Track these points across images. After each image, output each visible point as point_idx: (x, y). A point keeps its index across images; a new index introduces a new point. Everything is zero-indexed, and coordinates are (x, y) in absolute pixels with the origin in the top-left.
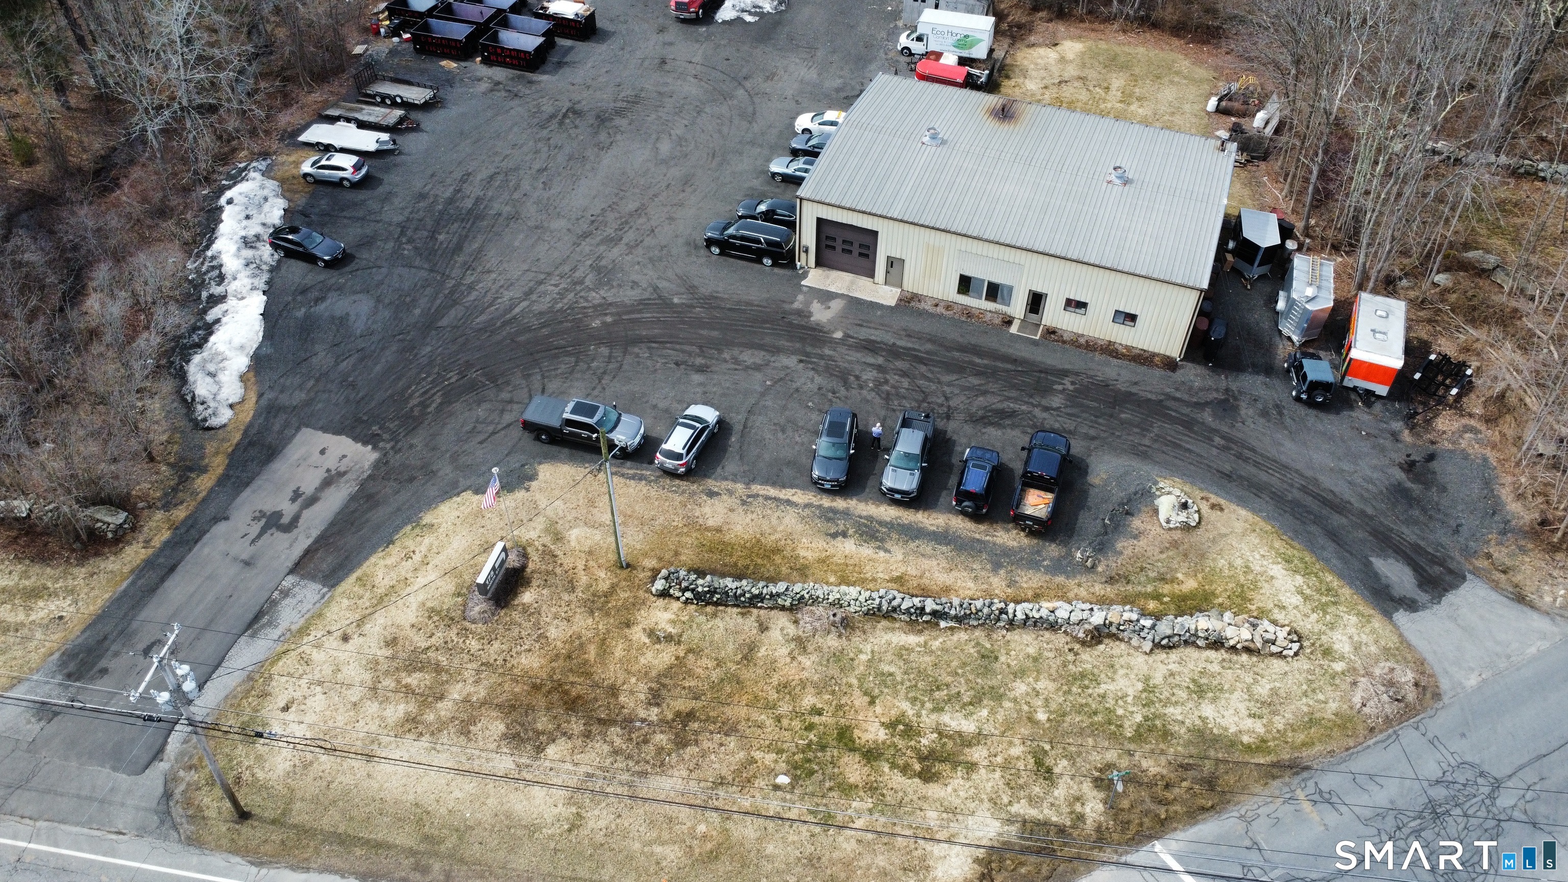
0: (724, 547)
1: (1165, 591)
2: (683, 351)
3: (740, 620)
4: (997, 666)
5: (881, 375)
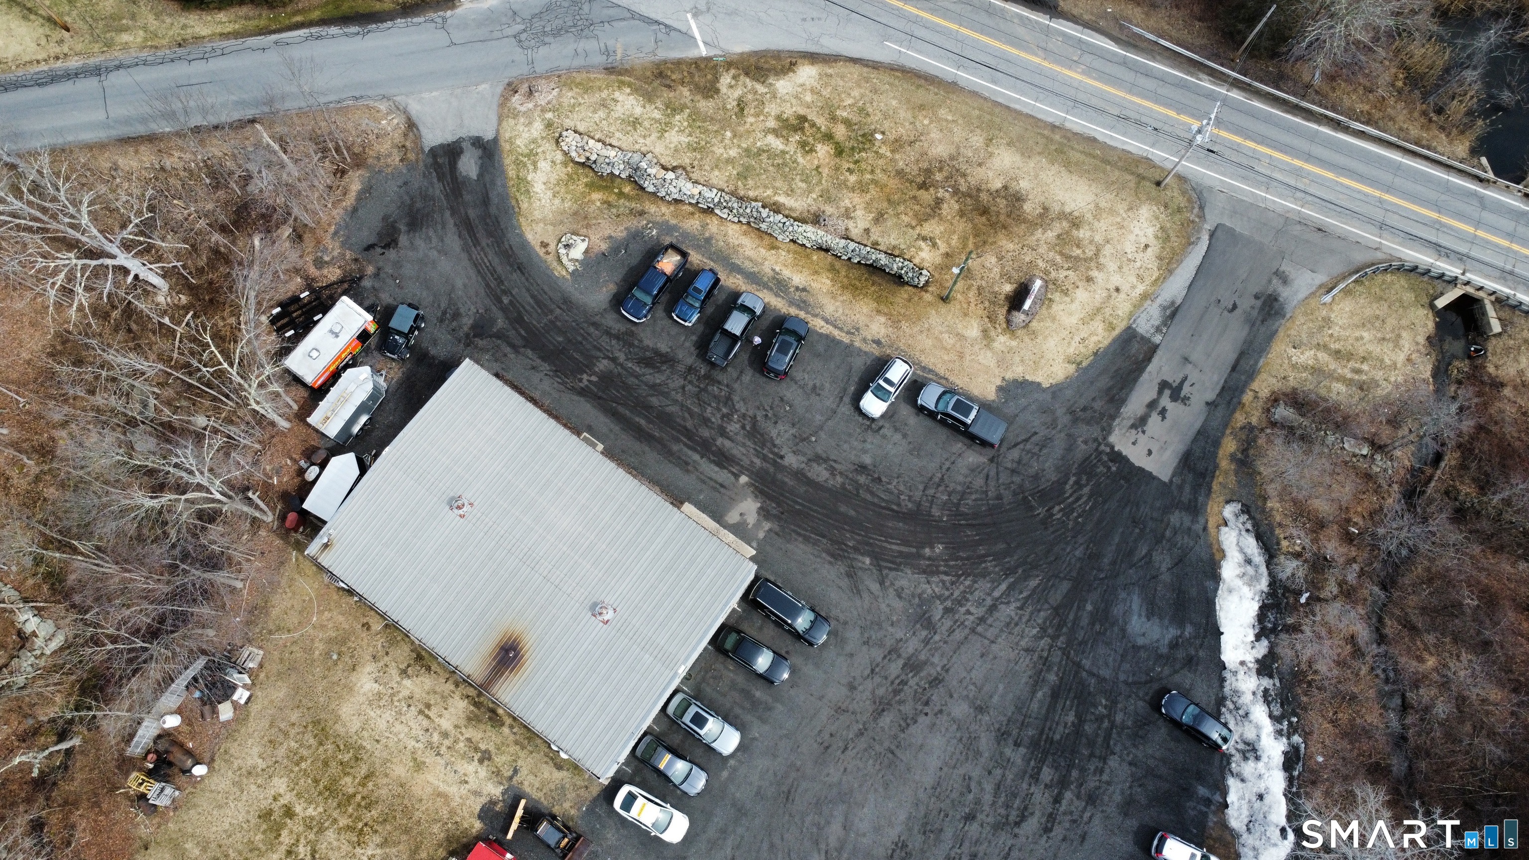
0: (879, 299)
1: (613, 196)
2: (872, 493)
5: (725, 425)
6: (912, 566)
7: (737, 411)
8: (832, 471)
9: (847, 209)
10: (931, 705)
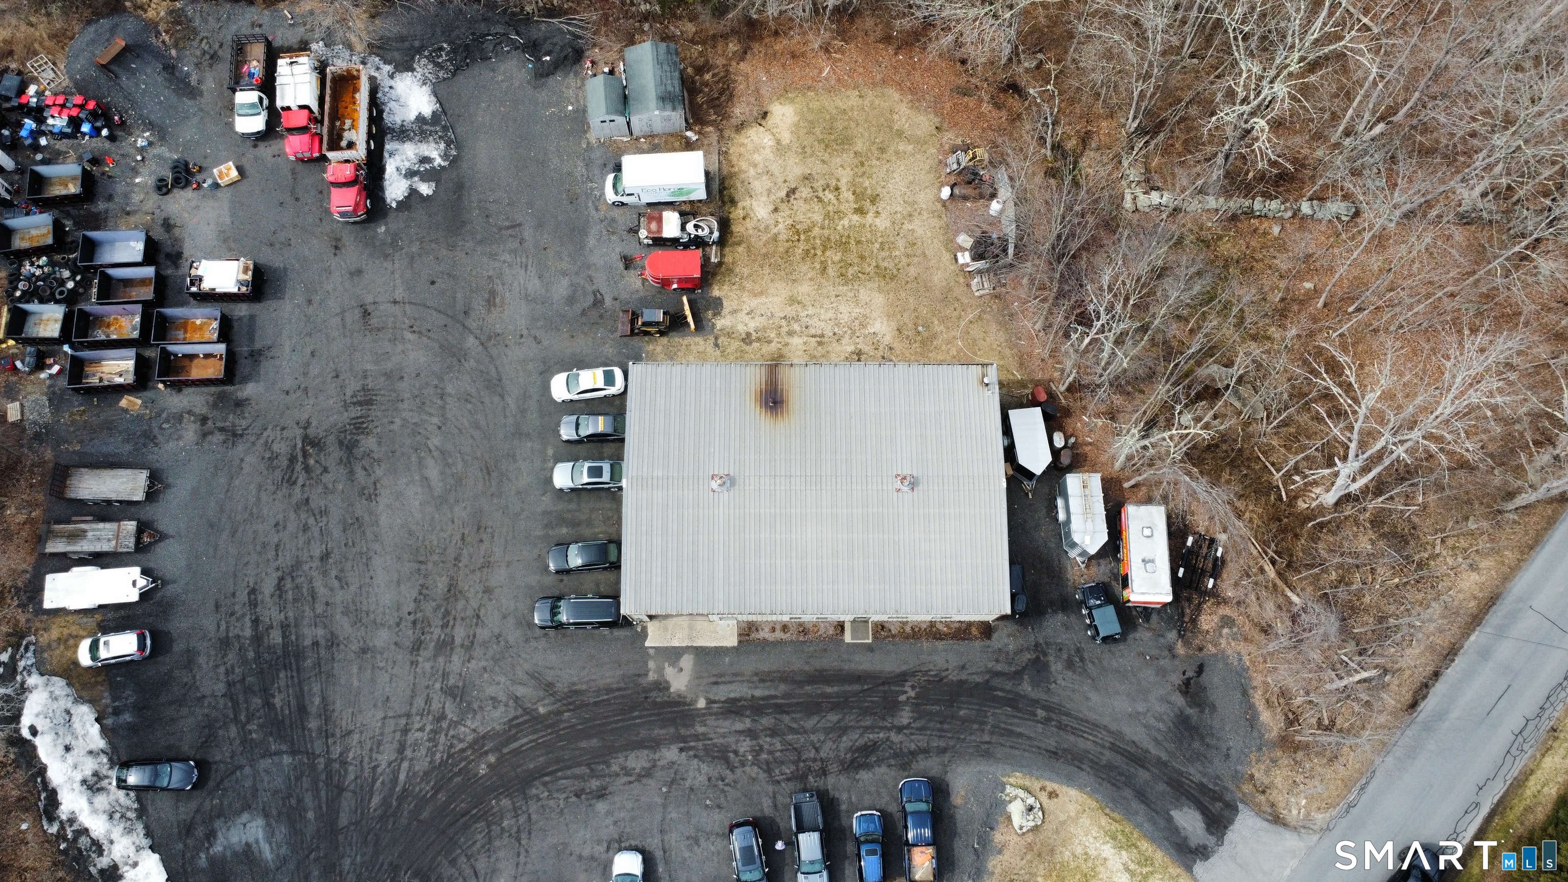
5: (754, 742)
6: (498, 734)
7: (753, 764)
8: (627, 772)
10: (409, 624)
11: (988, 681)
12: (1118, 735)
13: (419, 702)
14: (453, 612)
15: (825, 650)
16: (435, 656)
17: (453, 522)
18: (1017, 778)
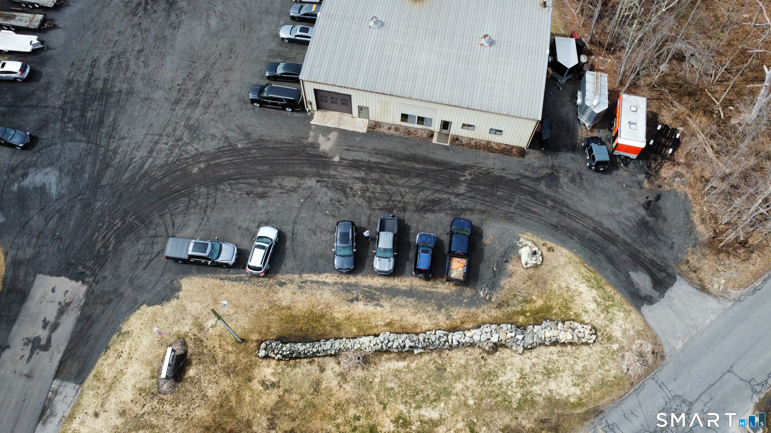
0: (292, 319)
1: (527, 309)
2: (250, 184)
3: (309, 367)
4: (446, 374)
5: (364, 185)
6: (210, 154)
7: (360, 196)
8: (281, 187)
9: (345, 381)
10: (177, 90)
11: (518, 180)
12: (600, 224)
13: (170, 129)
14: (203, 88)
15: (419, 145)
16: (186, 108)
17: (217, 46)
18: (529, 235)
